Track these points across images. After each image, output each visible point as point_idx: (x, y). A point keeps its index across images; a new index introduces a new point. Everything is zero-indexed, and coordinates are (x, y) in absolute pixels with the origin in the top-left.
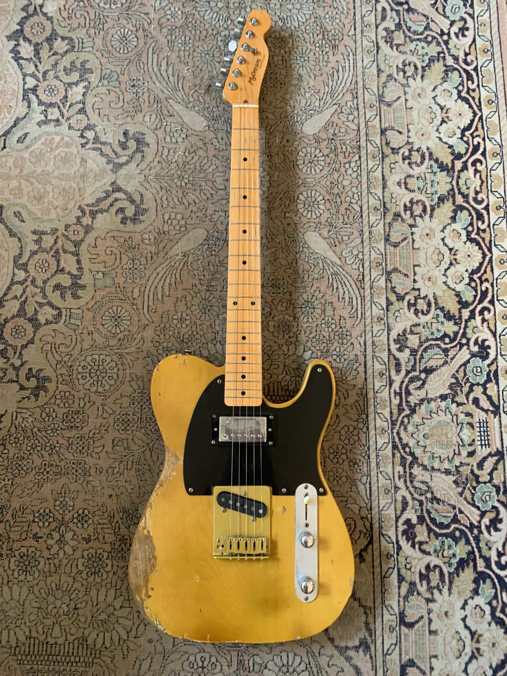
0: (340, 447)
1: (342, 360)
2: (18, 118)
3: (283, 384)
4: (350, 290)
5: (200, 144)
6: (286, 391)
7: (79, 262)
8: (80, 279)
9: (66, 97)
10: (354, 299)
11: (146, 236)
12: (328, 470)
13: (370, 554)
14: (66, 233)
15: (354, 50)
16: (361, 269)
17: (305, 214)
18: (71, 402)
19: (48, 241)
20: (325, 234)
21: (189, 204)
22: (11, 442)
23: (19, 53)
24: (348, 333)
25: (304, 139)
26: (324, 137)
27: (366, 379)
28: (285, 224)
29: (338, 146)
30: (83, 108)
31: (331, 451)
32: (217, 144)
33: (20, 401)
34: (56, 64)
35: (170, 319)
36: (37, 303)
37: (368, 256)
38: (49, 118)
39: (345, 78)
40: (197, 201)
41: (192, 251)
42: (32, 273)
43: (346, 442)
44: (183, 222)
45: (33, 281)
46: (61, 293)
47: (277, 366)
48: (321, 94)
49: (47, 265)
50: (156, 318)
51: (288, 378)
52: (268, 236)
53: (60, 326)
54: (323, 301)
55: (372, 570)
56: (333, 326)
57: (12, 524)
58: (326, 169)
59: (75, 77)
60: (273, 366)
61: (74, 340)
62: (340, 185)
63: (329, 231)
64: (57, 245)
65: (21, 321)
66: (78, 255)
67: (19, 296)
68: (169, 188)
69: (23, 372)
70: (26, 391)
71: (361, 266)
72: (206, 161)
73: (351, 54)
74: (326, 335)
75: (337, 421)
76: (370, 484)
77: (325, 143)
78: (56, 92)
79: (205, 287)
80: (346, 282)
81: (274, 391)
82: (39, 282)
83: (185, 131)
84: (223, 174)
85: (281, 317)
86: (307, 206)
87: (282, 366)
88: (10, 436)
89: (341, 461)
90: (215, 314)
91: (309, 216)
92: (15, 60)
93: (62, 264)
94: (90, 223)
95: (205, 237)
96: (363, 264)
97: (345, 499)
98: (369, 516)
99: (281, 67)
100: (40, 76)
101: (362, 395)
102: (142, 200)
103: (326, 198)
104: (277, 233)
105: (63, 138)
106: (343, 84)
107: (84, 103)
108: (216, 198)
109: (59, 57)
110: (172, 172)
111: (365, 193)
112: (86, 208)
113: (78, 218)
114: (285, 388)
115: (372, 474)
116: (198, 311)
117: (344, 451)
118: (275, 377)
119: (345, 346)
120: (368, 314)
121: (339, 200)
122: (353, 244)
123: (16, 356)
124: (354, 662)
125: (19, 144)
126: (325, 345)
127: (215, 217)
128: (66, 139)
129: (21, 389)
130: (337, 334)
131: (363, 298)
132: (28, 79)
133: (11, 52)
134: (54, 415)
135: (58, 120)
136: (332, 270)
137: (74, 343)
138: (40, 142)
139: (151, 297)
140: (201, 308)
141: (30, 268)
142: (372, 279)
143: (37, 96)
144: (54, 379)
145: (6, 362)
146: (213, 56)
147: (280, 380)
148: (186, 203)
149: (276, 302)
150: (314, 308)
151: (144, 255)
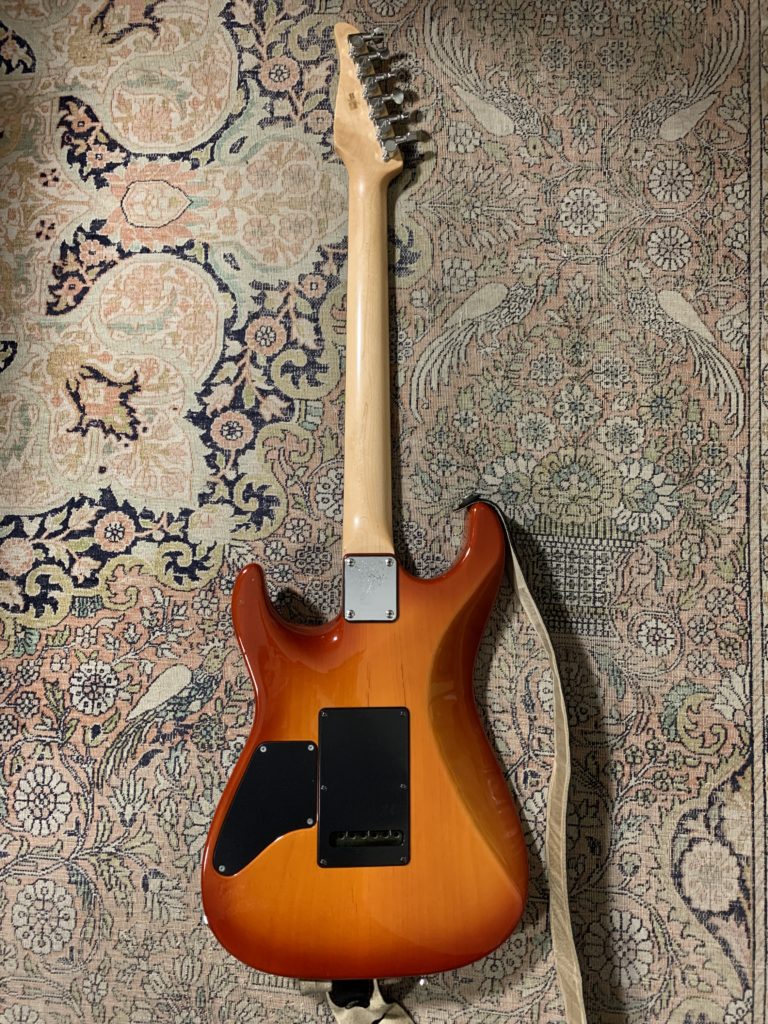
0: (706, 621)
1: (713, 489)
2: (231, 116)
3: (619, 522)
4: (728, 381)
5: (500, 155)
6: (623, 532)
7: (318, 330)
8: (320, 356)
9: (300, 83)
10: (734, 396)
11: (416, 295)
12: (687, 653)
13: (749, 779)
14: (300, 288)
15: (746, 7)
16: (746, 350)
17: (659, 263)
18: (307, 534)
19: (274, 299)
20: (691, 295)
21: (482, 246)
22: (224, 587)
23: (233, 17)
24: (722, 449)
25: (662, 148)
26: (693, 145)
27: (748, 520)
28: (628, 277)
29: (716, 158)
30: (327, 100)
31: (692, 624)
32: (528, 156)
33: (235, 530)
34: (287, 32)
35: (450, 419)
36: (259, 389)
37: (757, 330)
38: (275, 115)
39: (731, 51)
40: (493, 241)
41: (484, 318)
42: (251, 345)
43: (716, 612)
44: (471, 274)
45: (253, 359)
46: (293, 378)
47: (609, 495)
48: (691, 76)
49: (272, 335)
50: (429, 417)
51: (628, 513)
52: (601, 295)
53: (292, 425)
54: (684, 397)
55: (750, 803)
56: (700, 437)
57: (225, 701)
58: (695, 195)
59: (314, 52)
60: (604, 495)
61: (311, 447)
62: (715, 220)
63: (697, 290)
64: (288, 307)
65: (235, 416)
66: (316, 320)
67: (232, 379)
68: (452, 222)
69: (239, 489)
70: (243, 517)
71: (745, 345)
72: (509, 179)
73: (741, 12)
74: (689, 449)
75: (703, 581)
76: (751, 676)
77: (695, 154)
78: (286, 75)
79: (502, 373)
80: (721, 369)
81: (605, 533)
82: (261, 360)
83: (478, 134)
84: (533, 201)
85: (619, 420)
86: (662, 253)
87: (618, 496)
88: (221, 578)
89: (706, 640)
90: (517, 413)
91: (666, 267)
92: (228, 28)
93: (295, 334)
94: (335, 273)
95: (504, 297)
96: (748, 343)
97: (711, 696)
98: (748, 724)
99: (630, 33)
100: (263, 51)
101: (741, 543)
102: (411, 240)
103: (693, 239)
104: (615, 291)
105: (296, 145)
106: (727, 59)
107: (327, 93)
108: (523, 237)
109: (291, 22)
110: (456, 197)
111: (755, 231)
112: (329, 250)
113: (318, 265)
114: (624, 528)
115: (755, 661)
116: (491, 408)
117: (711, 626)
118: (606, 513)
119: (717, 468)
120: (754, 420)
121: (713, 243)
122: (734, 312)
123: (229, 466)
124: (720, 933)
125: (233, 154)
126: (686, 464)
127: (521, 266)
128: (301, 146)
129: (236, 513)
130: (706, 448)
131: (747, 395)
132: (246, 56)
133: (222, 14)
134: (283, 552)
135: (288, 118)
136: (700, 350)
137: (311, 450)
138: (262, 151)
139: (422, 386)
140: (495, 403)
141: (248, 338)
142: (762, 368)
143: (259, 83)
144: (283, 501)
145: (215, 474)
146: (524, 19)
147: (614, 516)
148: (477, 245)
149: (611, 398)
150: (671, 408)
151: (414, 323)
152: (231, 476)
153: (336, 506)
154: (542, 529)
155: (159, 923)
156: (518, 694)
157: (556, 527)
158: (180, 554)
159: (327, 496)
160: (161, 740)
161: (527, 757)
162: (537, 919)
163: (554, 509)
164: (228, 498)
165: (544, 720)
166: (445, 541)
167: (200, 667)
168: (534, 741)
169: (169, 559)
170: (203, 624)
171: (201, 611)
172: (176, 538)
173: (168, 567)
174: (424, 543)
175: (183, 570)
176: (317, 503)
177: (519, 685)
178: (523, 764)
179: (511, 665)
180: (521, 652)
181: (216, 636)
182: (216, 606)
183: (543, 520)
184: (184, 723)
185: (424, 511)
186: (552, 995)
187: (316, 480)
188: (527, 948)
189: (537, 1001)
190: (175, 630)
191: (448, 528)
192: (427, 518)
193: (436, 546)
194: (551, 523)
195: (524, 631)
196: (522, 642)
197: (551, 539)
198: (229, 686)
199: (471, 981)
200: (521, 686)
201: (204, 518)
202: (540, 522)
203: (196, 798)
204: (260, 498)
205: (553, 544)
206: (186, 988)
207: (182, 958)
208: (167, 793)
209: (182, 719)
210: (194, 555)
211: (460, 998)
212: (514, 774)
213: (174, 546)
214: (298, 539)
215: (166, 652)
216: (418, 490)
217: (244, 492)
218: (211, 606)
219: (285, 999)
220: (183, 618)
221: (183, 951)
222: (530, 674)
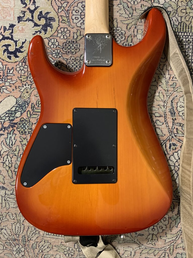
152: (32, 8)
153: (82, 21)
154: (182, 29)
155: (5, 209)
156: (168, 108)
157: (188, 29)
158: (10, 45)
159: (77, 16)
160: (3, 130)
161: (171, 137)
162: (174, 209)
163: (187, 19)
164: (31, 18)
165: (179, 120)
166: (134, 37)
167: (20, 97)
168: (175, 129)
169: (5, 48)
170: (21, 77)
171: (20, 72)
172: (8, 38)
173: (4, 52)
174: (124, 37)
175: (11, 53)
176: (73, 20)
177: (168, 104)
178: (169, 140)
179: (165, 95)
180: (170, 89)
181: (27, 83)
182: (27, 69)
183: (182, 25)
184: (14, 122)
185: (124, 22)
186: (179, 241)
187: (72, 8)
188: (169, 221)
189: (173, 244)
190: (9, 81)
191: (136, 30)
192: (125, 26)
193: (130, 39)
194: (186, 26)
195: (171, 79)
196: (170, 84)
197: (186, 34)
198: (33, 105)
199: (143, 235)
200: (169, 104)
201: (20, 28)
202: (181, 26)
203: (19, 155)
204: (46, 19)
205: (187, 37)
206: (18, 236)
207: (15, 224)
208: (6, 153)
209: (13, 120)
210: (16, 46)
211: (138, 242)
212: (165, 144)
213: (7, 42)
214: (64, 37)
215: (5, 90)
216: (121, 12)
217: (38, 16)
218: (24, 69)
219: (60, 241)
220: (12, 75)
221: (15, 221)
222: (173, 99)
